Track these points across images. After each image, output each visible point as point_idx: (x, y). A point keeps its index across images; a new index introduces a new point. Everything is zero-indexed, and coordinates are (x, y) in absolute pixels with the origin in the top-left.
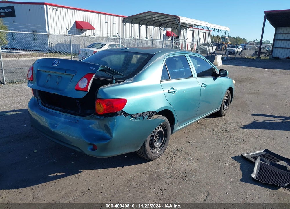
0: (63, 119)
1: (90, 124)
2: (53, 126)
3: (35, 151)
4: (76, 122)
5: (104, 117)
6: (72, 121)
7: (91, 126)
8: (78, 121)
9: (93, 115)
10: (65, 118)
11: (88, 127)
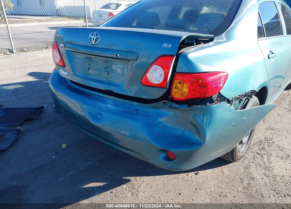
0: (110, 106)
1: (160, 115)
2: (95, 117)
3: (64, 146)
4: (135, 112)
5: (187, 105)
6: (128, 110)
7: (161, 120)
8: (137, 110)
9: (165, 101)
10: (115, 105)
11: (156, 122)
